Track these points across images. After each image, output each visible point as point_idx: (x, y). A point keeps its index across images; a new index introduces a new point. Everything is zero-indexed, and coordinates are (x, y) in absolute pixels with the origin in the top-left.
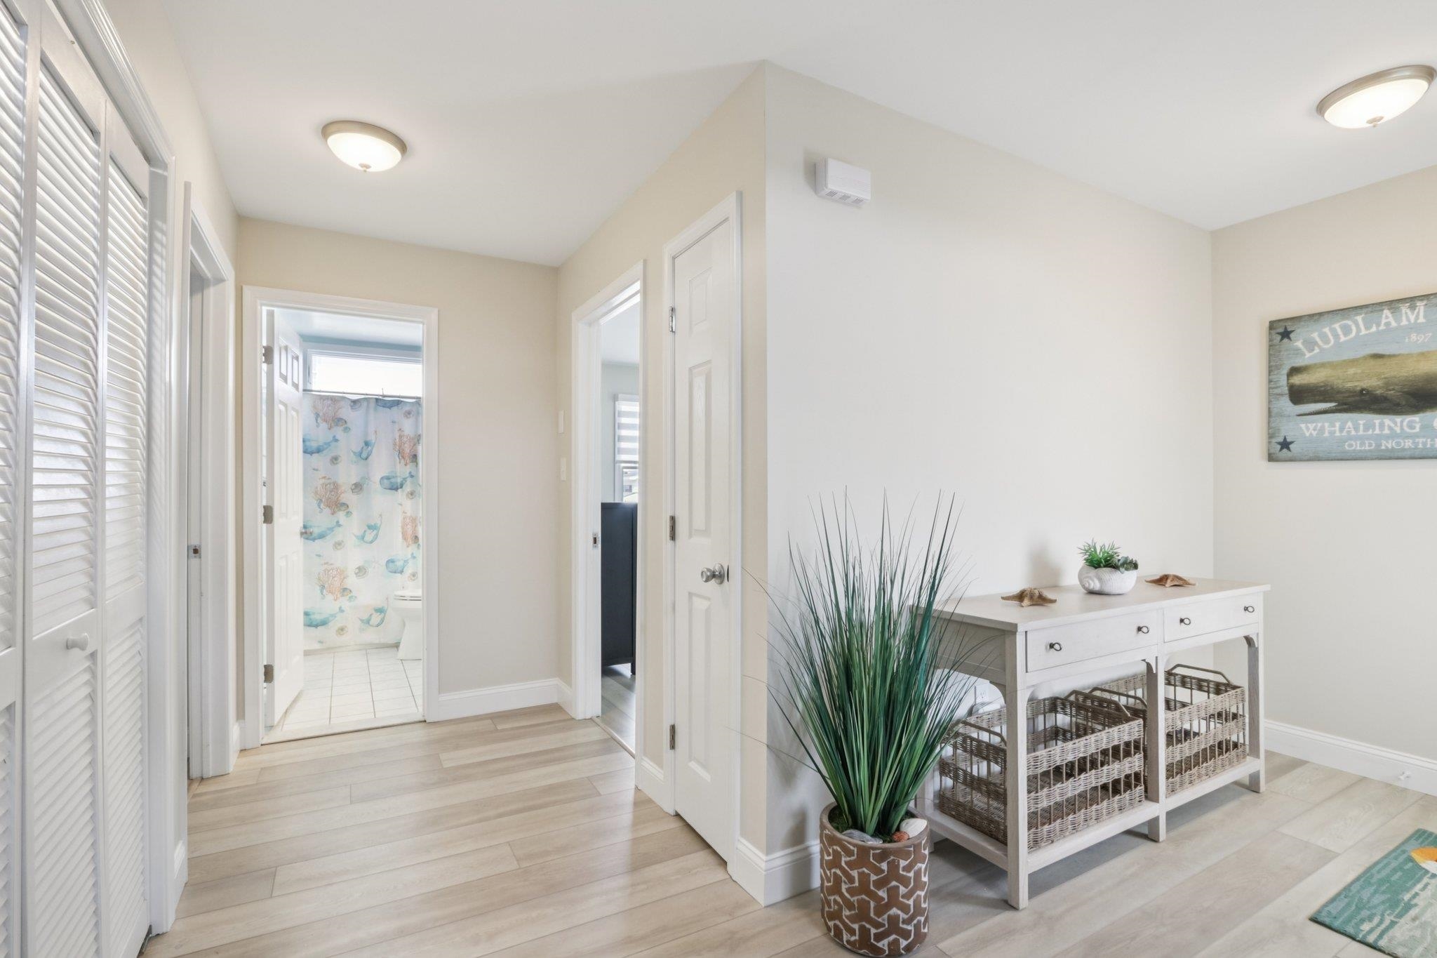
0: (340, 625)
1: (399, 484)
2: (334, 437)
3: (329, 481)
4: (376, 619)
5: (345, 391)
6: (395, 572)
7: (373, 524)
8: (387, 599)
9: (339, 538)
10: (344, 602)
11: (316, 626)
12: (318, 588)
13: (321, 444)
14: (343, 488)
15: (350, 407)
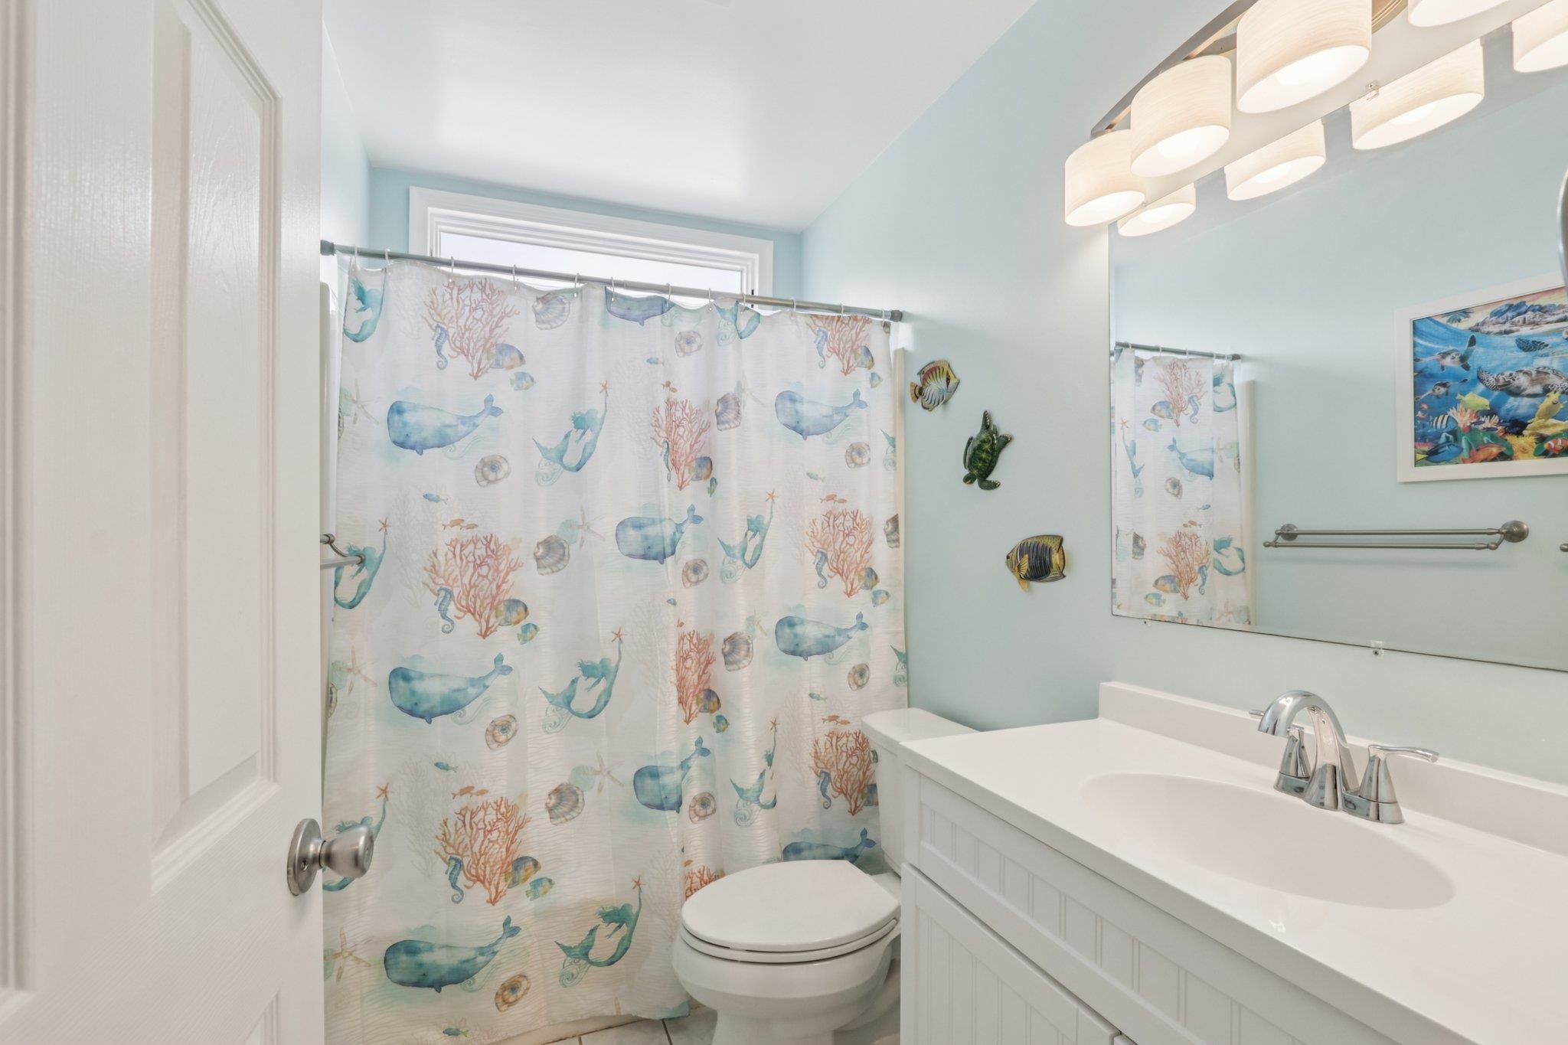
0: (505, 976)
1: (668, 541)
2: (489, 400)
3: (469, 534)
4: (606, 943)
5: (521, 266)
6: (661, 807)
7: (597, 661)
8: (638, 883)
9: (499, 711)
10: (520, 904)
11: (438, 985)
12: (441, 868)
13: (450, 420)
14: (514, 555)
15: (532, 316)
